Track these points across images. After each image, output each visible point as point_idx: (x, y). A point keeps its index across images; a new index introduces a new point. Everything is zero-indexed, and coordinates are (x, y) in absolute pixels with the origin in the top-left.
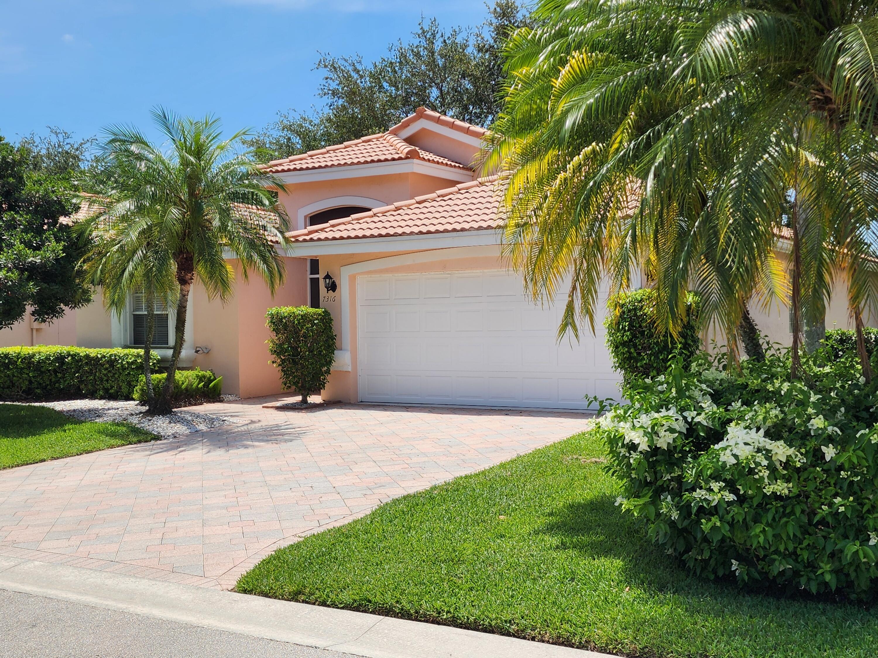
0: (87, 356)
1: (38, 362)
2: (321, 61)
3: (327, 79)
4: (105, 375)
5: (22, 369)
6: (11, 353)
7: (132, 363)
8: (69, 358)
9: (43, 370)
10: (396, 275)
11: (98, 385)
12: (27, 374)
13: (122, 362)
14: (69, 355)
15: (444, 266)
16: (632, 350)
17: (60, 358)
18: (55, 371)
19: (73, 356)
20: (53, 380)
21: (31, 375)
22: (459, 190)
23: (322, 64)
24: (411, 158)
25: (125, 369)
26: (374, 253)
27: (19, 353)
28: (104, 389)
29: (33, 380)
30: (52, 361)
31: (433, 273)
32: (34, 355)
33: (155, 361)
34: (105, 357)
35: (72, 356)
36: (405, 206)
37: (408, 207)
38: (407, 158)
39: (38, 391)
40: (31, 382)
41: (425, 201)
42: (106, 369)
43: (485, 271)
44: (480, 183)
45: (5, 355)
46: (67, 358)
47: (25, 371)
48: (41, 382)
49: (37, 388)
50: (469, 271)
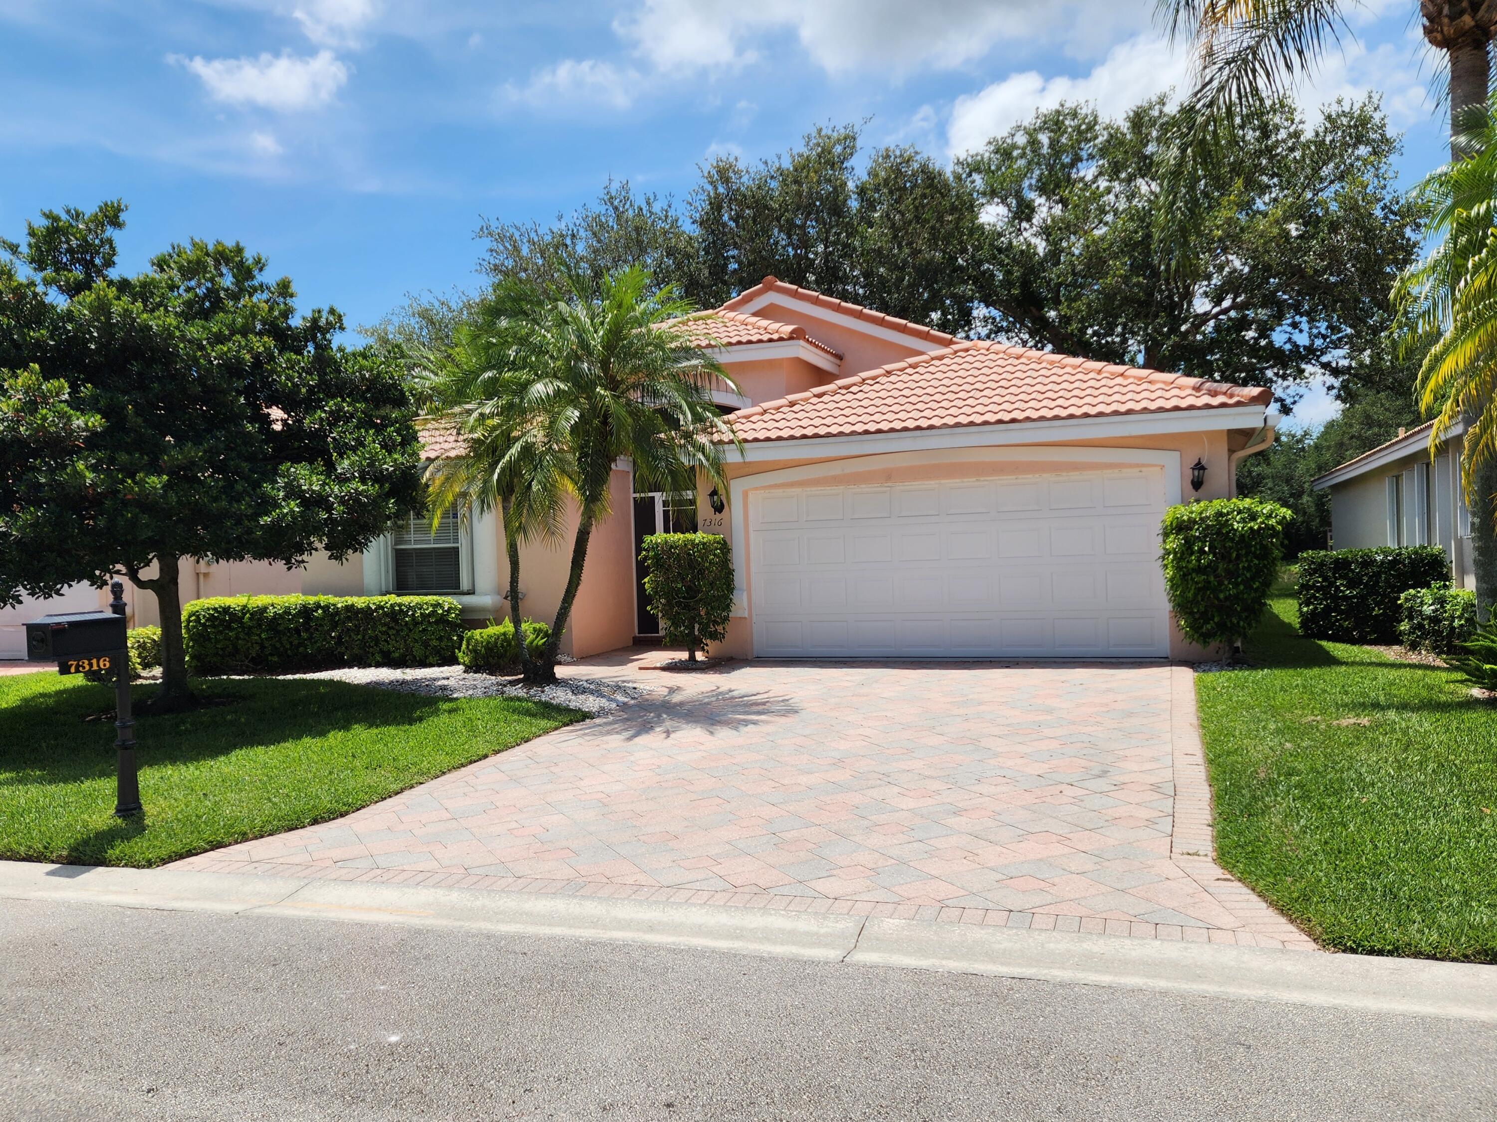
0: (350, 608)
1: (274, 618)
2: (482, 227)
3: (492, 251)
4: (383, 633)
5: (250, 628)
6: (233, 606)
7: (429, 615)
8: (320, 611)
9: (281, 628)
10: (809, 489)
11: (370, 647)
12: (259, 635)
13: (413, 615)
14: (318, 606)
15: (888, 476)
16: (1212, 579)
17: (306, 611)
18: (297, 630)
19: (326, 608)
20: (296, 642)
21: (263, 636)
22: (864, 380)
23: (485, 231)
24: (798, 338)
25: (418, 623)
26: (780, 461)
27: (245, 606)
28: (381, 651)
29: (267, 644)
30: (294, 616)
31: (864, 486)
32: (264, 609)
33: (457, 612)
34: (382, 608)
35: (322, 608)
36: (802, 400)
37: (806, 400)
38: (791, 338)
39: (275, 659)
40: (263, 647)
41: (823, 394)
42: (385, 624)
43: (943, 481)
44: (887, 372)
45: (224, 609)
46: (316, 611)
47: (255, 630)
48: (278, 645)
49: (272, 655)
50: (920, 483)
